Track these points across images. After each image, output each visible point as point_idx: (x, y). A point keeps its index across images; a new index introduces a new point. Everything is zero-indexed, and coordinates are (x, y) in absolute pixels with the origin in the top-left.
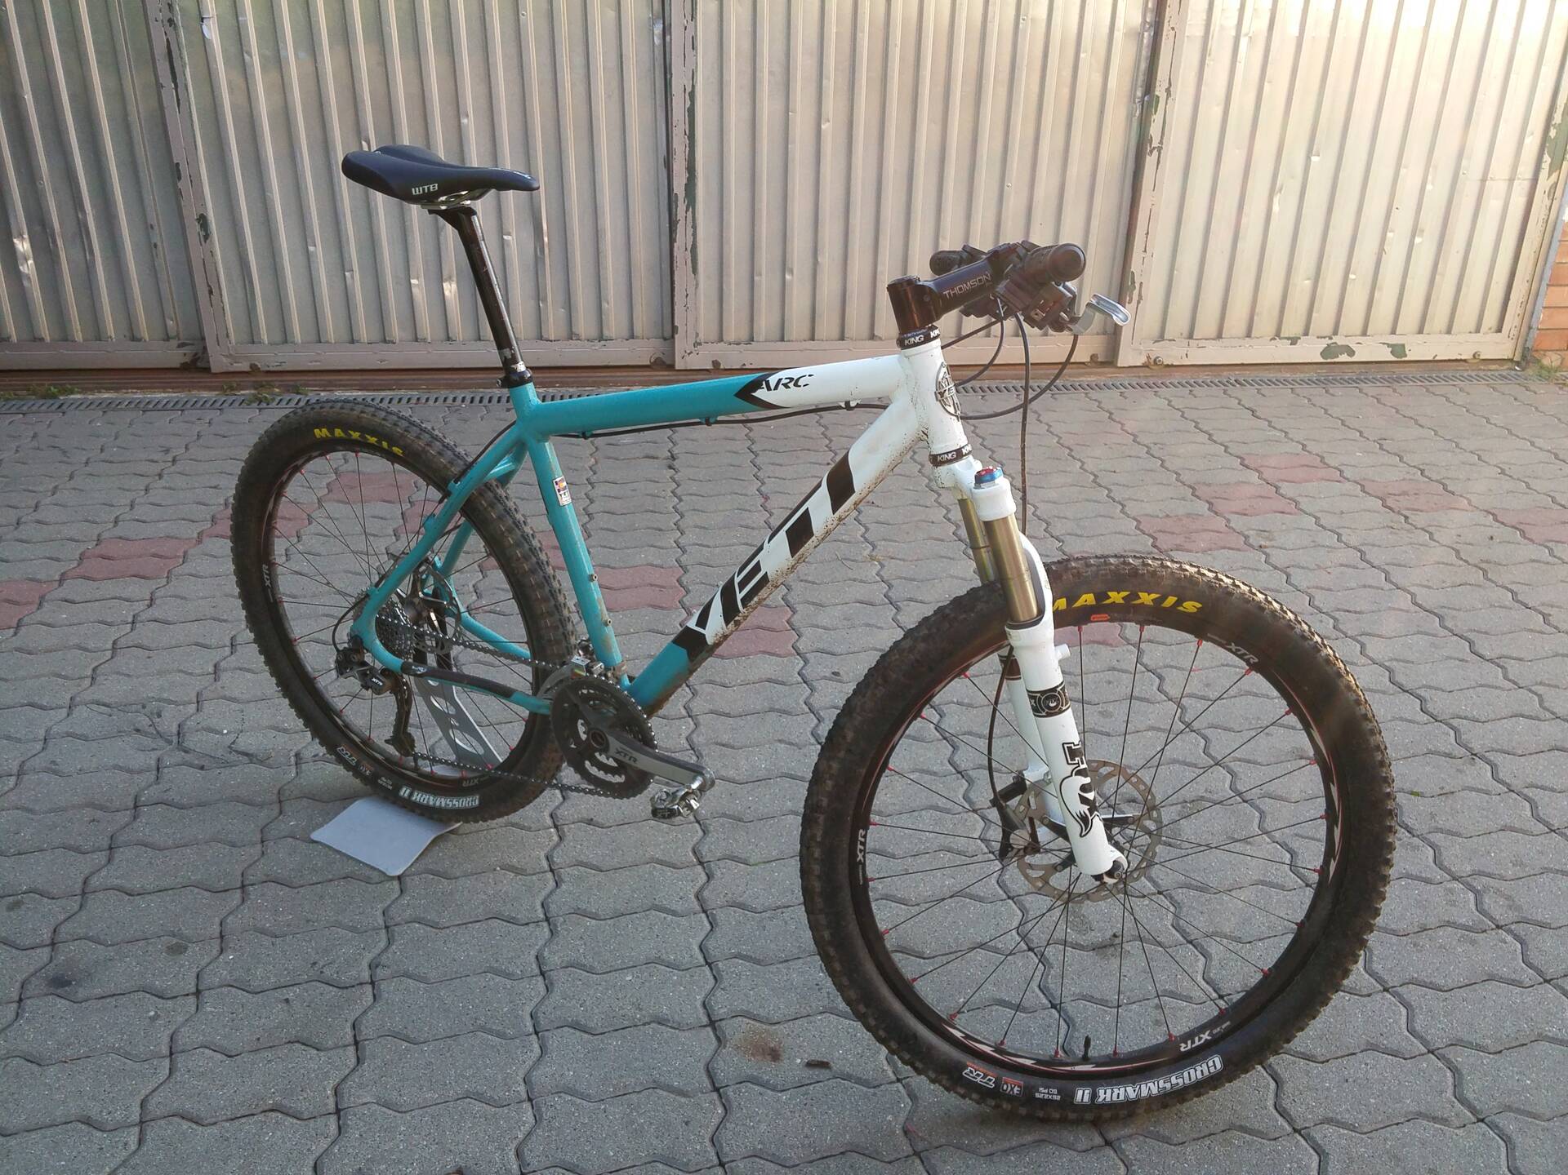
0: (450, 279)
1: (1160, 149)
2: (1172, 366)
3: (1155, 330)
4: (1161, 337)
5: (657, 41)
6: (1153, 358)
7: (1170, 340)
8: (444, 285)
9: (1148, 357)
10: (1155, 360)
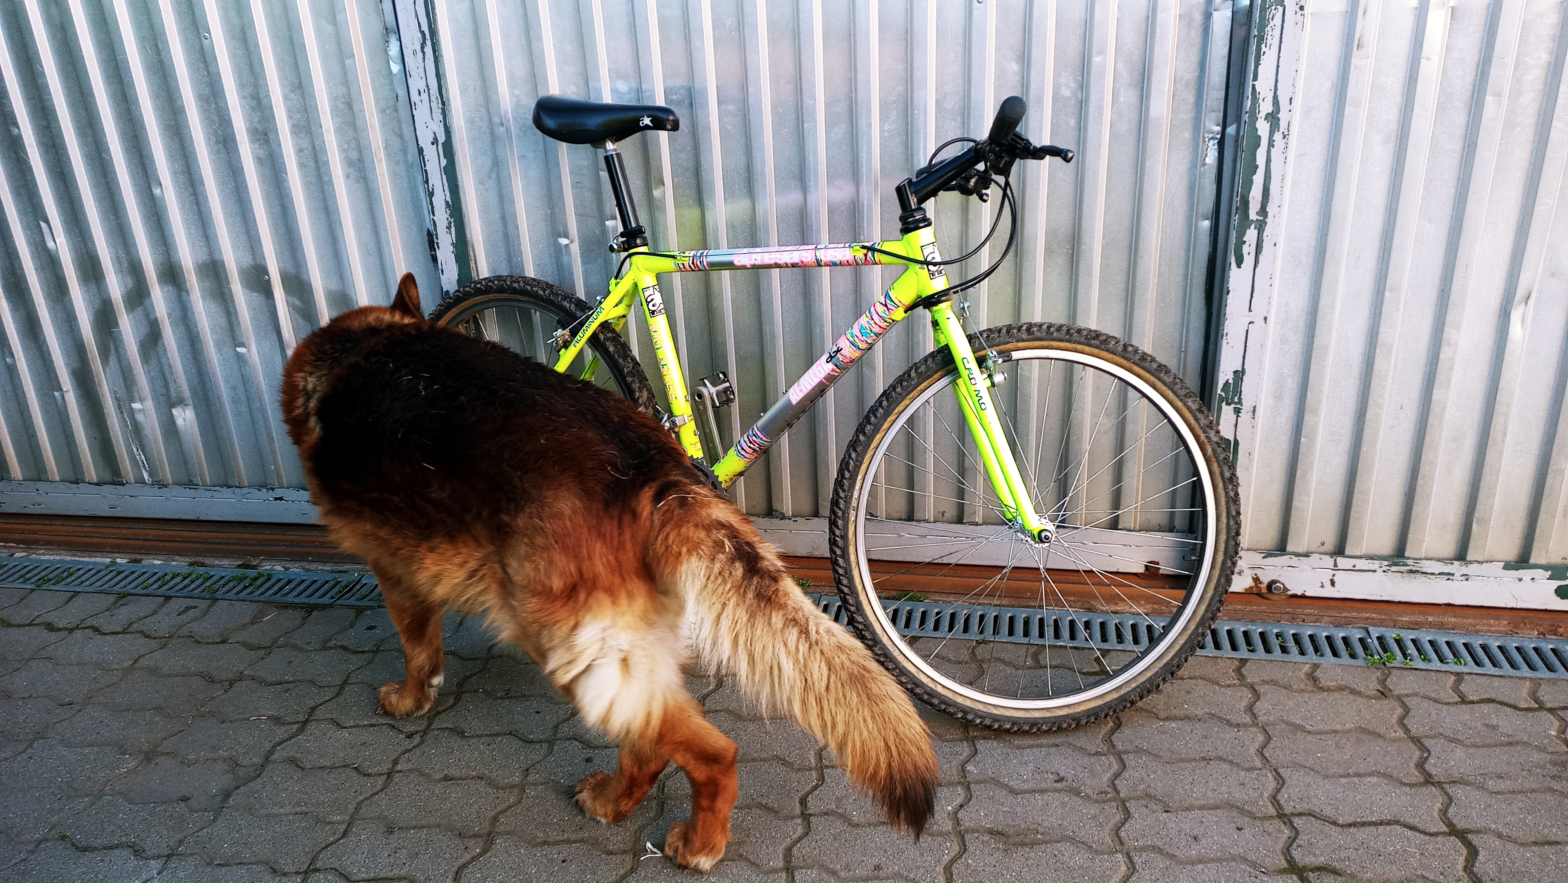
0: (180, 402)
1: (1261, 226)
2: (1303, 596)
3: (1270, 538)
4: (1281, 548)
5: (395, 68)
6: (1265, 580)
7: (1298, 555)
8: (175, 412)
9: (1256, 580)
10: (1270, 585)
